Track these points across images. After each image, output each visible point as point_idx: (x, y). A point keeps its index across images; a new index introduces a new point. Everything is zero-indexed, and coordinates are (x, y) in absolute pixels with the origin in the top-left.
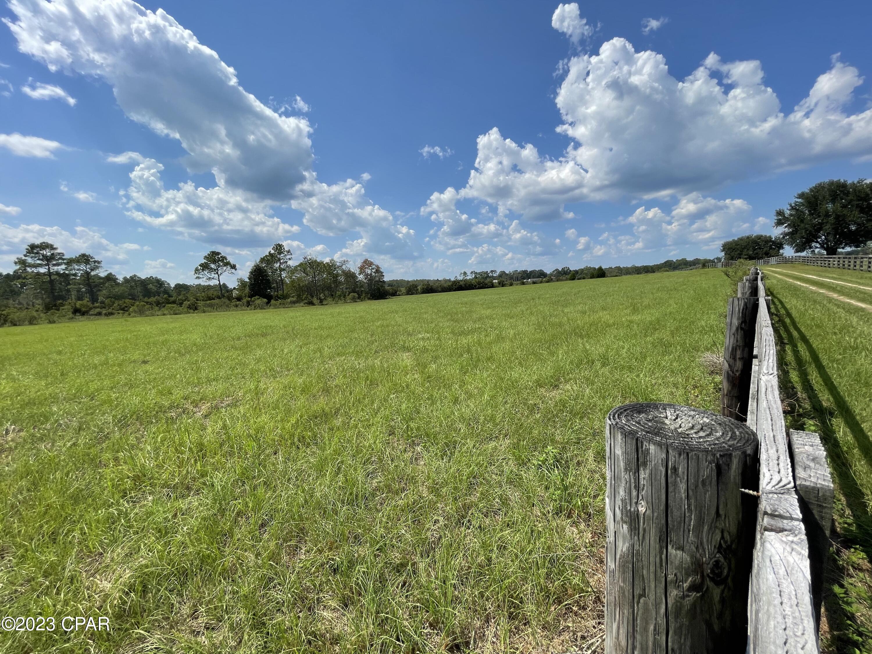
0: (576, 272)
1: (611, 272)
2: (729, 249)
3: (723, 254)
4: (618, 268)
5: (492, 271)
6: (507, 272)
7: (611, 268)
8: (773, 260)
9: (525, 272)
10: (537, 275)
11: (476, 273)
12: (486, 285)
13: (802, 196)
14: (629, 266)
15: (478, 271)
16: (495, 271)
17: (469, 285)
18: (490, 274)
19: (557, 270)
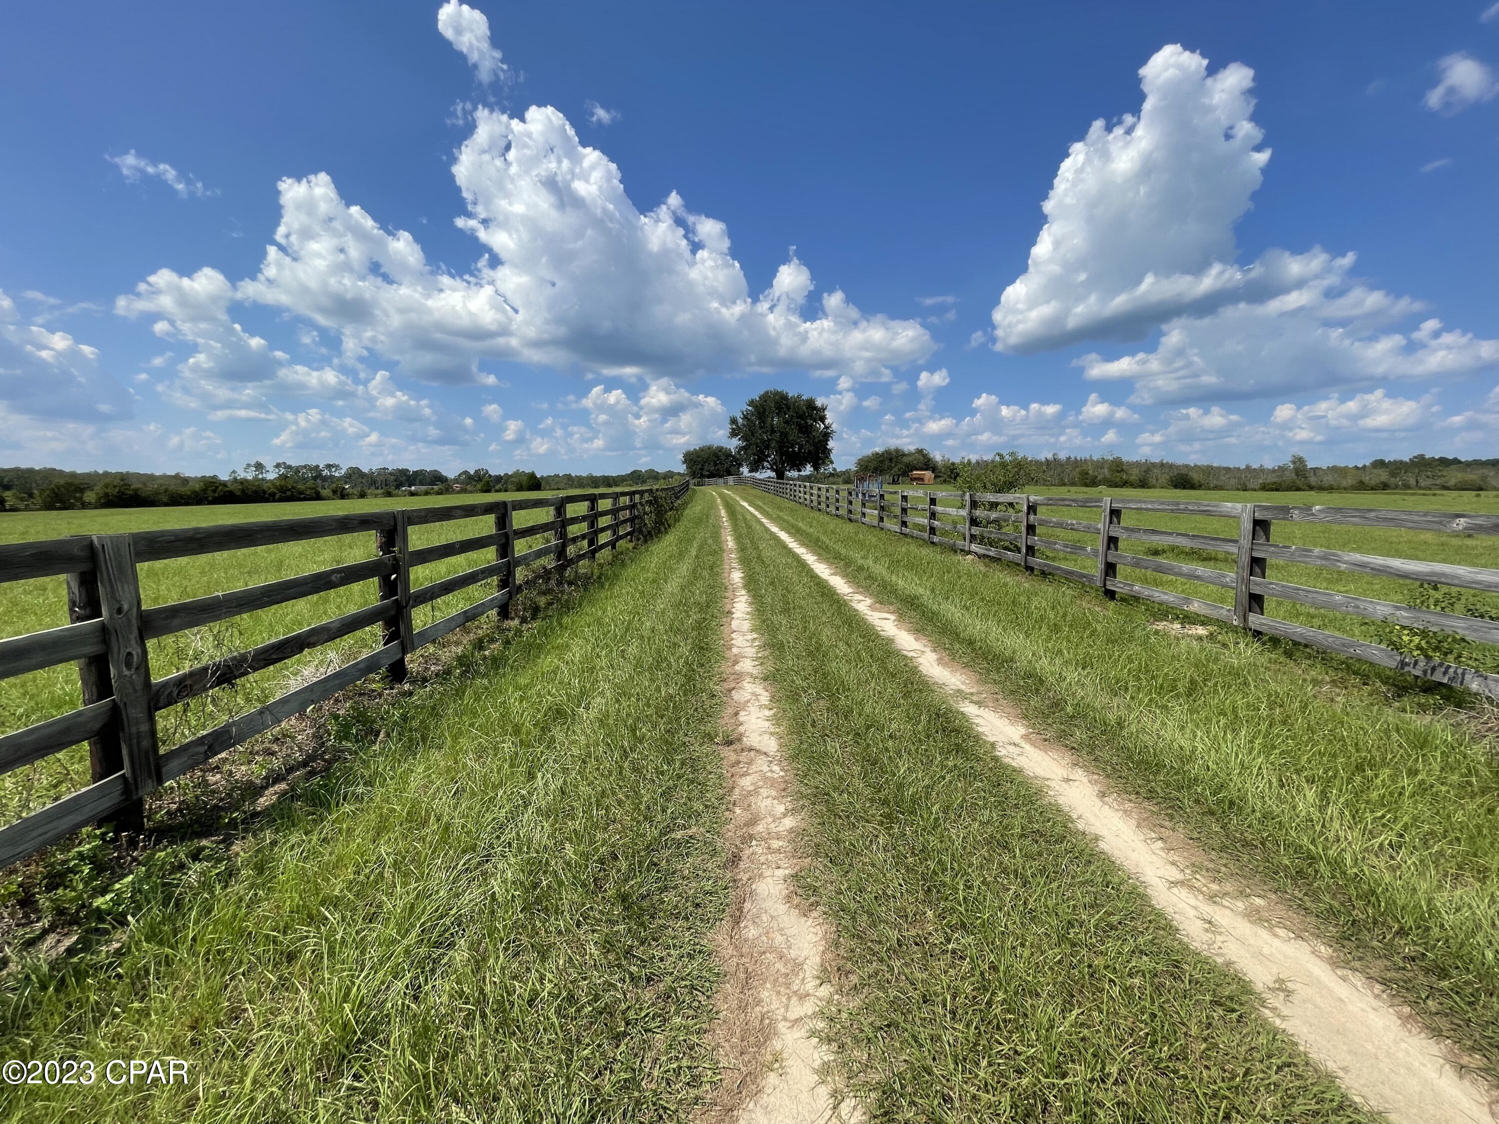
0: (499, 479)
1: (557, 483)
2: (691, 460)
3: (684, 466)
4: (569, 477)
5: (329, 466)
6: (365, 470)
7: (557, 476)
8: (731, 479)
9: (404, 472)
10: (428, 480)
11: (290, 467)
12: (301, 493)
13: (752, 403)
14: (584, 475)
15: (294, 463)
16: (337, 467)
17: (256, 492)
18: (326, 472)
19: (465, 472)
